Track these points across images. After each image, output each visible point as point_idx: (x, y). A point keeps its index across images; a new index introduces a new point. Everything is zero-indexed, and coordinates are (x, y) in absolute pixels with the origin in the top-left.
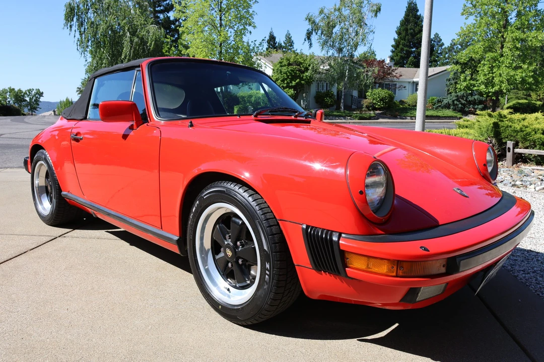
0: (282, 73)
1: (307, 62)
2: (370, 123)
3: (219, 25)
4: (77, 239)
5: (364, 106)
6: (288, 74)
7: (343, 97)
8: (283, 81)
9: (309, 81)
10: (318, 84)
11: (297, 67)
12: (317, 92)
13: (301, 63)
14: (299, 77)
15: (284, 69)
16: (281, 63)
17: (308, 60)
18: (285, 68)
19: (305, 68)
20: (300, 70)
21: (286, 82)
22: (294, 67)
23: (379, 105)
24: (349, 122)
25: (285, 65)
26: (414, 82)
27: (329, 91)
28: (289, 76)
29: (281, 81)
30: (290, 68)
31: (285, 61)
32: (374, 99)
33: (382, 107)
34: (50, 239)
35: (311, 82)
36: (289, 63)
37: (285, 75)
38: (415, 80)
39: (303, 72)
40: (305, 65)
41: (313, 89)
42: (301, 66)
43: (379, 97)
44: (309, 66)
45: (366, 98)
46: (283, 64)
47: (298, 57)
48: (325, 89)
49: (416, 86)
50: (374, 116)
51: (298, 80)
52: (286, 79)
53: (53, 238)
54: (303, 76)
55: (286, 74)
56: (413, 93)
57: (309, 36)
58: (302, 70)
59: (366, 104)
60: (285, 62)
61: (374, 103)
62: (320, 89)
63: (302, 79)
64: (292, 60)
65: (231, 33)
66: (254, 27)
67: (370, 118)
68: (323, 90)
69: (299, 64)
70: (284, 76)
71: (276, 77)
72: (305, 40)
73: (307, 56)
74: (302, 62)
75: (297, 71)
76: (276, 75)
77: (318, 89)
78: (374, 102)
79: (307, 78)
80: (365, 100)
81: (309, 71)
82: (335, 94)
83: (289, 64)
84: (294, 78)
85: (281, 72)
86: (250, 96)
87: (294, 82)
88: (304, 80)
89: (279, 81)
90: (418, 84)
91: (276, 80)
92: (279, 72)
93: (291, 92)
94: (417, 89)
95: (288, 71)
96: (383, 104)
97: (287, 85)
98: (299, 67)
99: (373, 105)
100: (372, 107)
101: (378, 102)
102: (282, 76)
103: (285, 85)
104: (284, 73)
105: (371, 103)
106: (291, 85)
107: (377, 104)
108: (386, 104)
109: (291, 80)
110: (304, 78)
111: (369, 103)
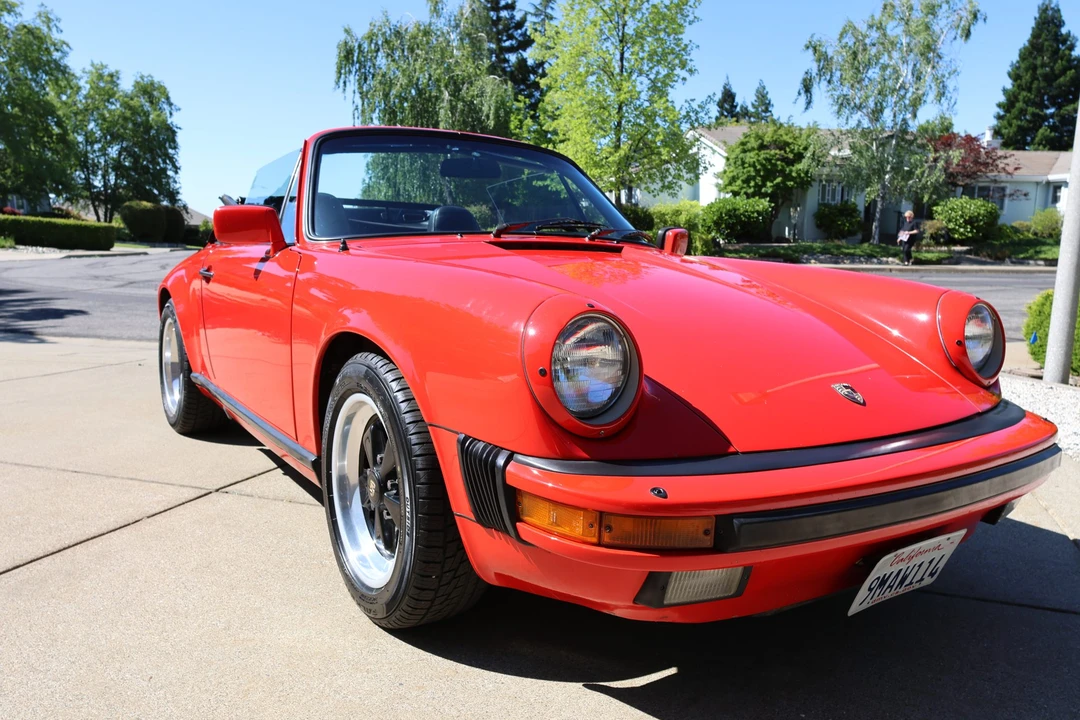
0: (746, 165)
1: (802, 142)
2: (937, 271)
3: (617, 70)
4: (249, 499)
5: (927, 235)
6: (759, 167)
7: (878, 215)
8: (747, 181)
9: (805, 182)
10: (824, 186)
11: (777, 151)
12: (819, 204)
13: (787, 144)
14: (782, 172)
15: (751, 157)
16: (743, 144)
17: (804, 137)
18: (752, 154)
19: (795, 155)
20: (784, 160)
21: (752, 184)
22: (773, 152)
23: (961, 234)
24: (891, 270)
25: (753, 149)
26: (1048, 183)
27: (846, 202)
28: (759, 171)
29: (744, 182)
30: (763, 154)
31: (752, 140)
32: (950, 221)
33: (968, 238)
34: (196, 496)
35: (809, 183)
36: (762, 144)
37: (752, 169)
38: (1052, 177)
39: (791, 163)
40: (797, 147)
41: (812, 198)
42: (788, 150)
43: (962, 216)
44: (806, 149)
45: (932, 218)
46: (749, 146)
47: (781, 132)
48: (838, 198)
49: (1055, 192)
50: (948, 258)
51: (779, 180)
52: (754, 178)
53: (203, 492)
54: (791, 171)
55: (754, 166)
56: (1045, 206)
57: (807, 87)
58: (787, 158)
59: (930, 231)
60: (753, 143)
61: (950, 230)
62: (828, 198)
63: (787, 177)
64: (767, 139)
65: (642, 84)
66: (691, 71)
67: (939, 262)
68: (833, 198)
69: (782, 146)
70: (749, 172)
71: (731, 174)
72: (799, 94)
73: (801, 129)
74: (790, 141)
75: (778, 160)
76: (732, 169)
77: (823, 198)
78: (951, 226)
79: (799, 175)
80: (930, 223)
81: (804, 161)
82: (861, 208)
83: (762, 147)
84: (771, 174)
85: (743, 163)
86: (677, 211)
87: (769, 184)
88: (793, 179)
89: (739, 182)
90: (1060, 187)
91: (733, 179)
92: (739, 162)
93: (764, 204)
94: (1056, 199)
95: (758, 160)
96: (971, 231)
97: (755, 191)
98: (783, 152)
99: (947, 233)
100: (945, 238)
101: (960, 227)
102: (745, 170)
103: (752, 190)
104: (750, 166)
105: (943, 229)
106: (763, 190)
107: (957, 231)
108: (978, 232)
109: (765, 179)
110: (794, 174)
111: (938, 229)
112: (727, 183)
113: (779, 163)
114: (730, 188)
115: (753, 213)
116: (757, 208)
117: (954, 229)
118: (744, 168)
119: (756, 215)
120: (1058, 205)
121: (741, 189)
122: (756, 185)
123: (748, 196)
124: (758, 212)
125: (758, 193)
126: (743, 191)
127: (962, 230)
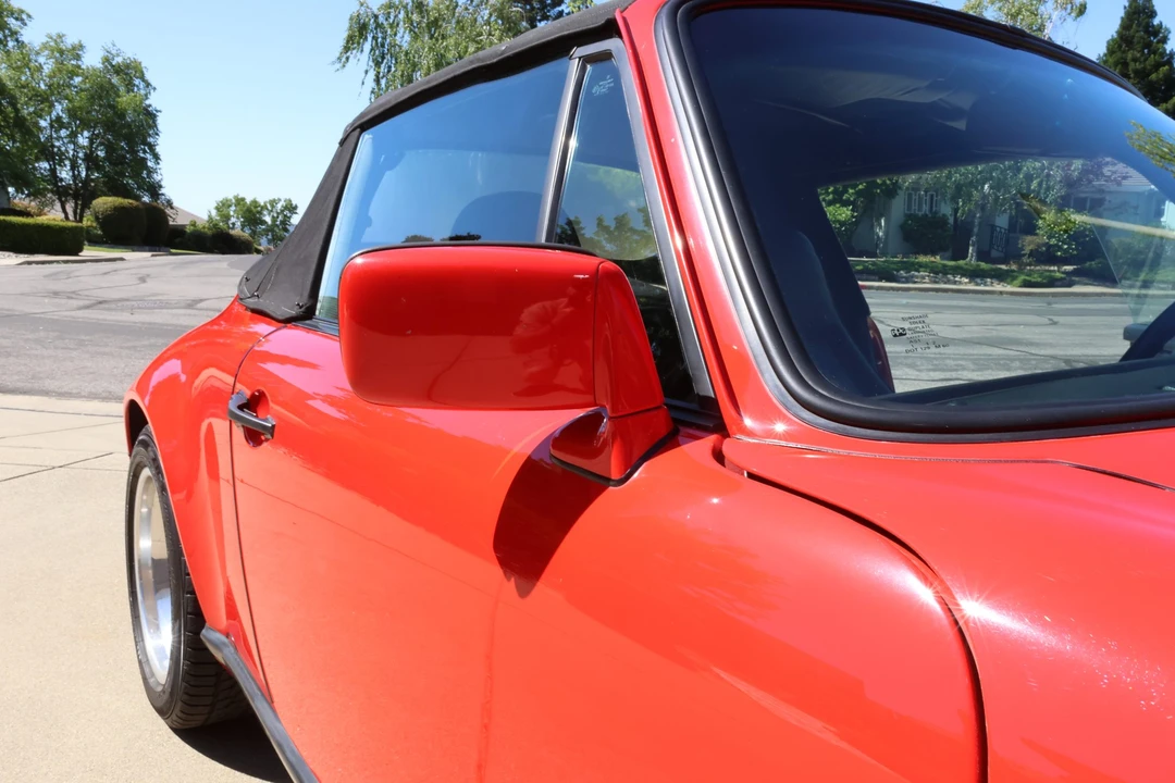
5: (1027, 251)
7: (976, 230)
9: (889, 190)
10: (910, 195)
12: (906, 215)
21: (832, 189)
23: (1065, 251)
27: (936, 213)
32: (1052, 236)
33: (1072, 256)
35: (894, 190)
41: (898, 208)
43: (1066, 231)
45: (1036, 234)
48: (925, 208)
50: (1061, 279)
51: (862, 187)
59: (1031, 248)
61: (1051, 246)
62: (915, 207)
63: (872, 183)
67: (1052, 283)
68: (920, 209)
77: (909, 208)
78: (1053, 241)
79: (884, 181)
80: (1029, 238)
82: (951, 220)
87: (851, 191)
88: (878, 186)
93: (846, 213)
96: (1076, 249)
97: (834, 198)
99: (1049, 250)
100: (1047, 256)
101: (1064, 243)
105: (1044, 245)
106: (844, 197)
107: (1060, 248)
108: (1083, 249)
109: (847, 184)
110: (879, 181)
111: (1039, 246)
115: (834, 222)
116: (839, 217)
117: (1056, 245)
119: (838, 225)
122: (836, 192)
123: (828, 205)
124: (839, 221)
125: (838, 200)
127: (1066, 247)
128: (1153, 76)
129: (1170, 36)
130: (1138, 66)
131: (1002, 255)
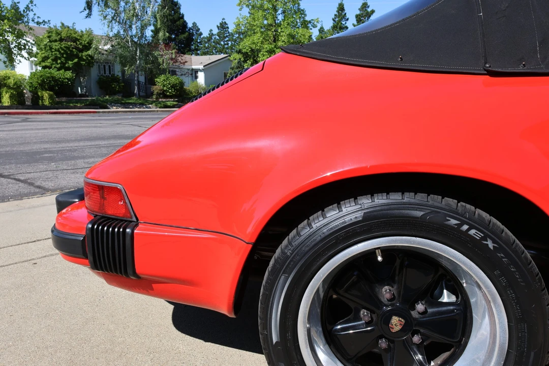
0: (53, 50)
1: (86, 39)
5: (155, 93)
6: (62, 52)
8: (55, 60)
9: (91, 61)
11: (72, 43)
12: (98, 76)
13: (78, 40)
14: (77, 56)
15: (56, 46)
16: (49, 37)
17: (85, 36)
18: (57, 44)
19: (83, 46)
20: (76, 48)
21: (59, 61)
22: (69, 43)
23: (170, 93)
25: (56, 41)
26: (192, 69)
27: (113, 75)
28: (63, 54)
29: (53, 60)
30: (63, 44)
31: (54, 35)
32: (164, 86)
33: (173, 95)
35: (93, 62)
36: (61, 37)
37: (58, 53)
38: (194, 67)
39: (81, 51)
40: (83, 42)
41: (94, 72)
42: (78, 43)
43: (169, 84)
44: (88, 43)
45: (156, 85)
46: (53, 38)
47: (70, 32)
48: (107, 72)
49: (196, 74)
50: (177, 105)
51: (76, 60)
52: (60, 58)
54: (82, 56)
55: (58, 50)
56: (193, 81)
57: (89, 6)
58: (78, 48)
59: (157, 91)
60: (55, 37)
61: (164, 91)
62: (102, 72)
63: (81, 59)
64: (64, 35)
68: (105, 73)
69: (75, 40)
70: (55, 54)
71: (43, 55)
72: (85, 9)
73: (82, 31)
74: (79, 38)
75: (73, 48)
76: (43, 52)
77: (100, 73)
78: (165, 88)
79: (87, 58)
80: (155, 87)
81: (92, 49)
83: (61, 40)
84: (70, 57)
85: (51, 48)
86: (6, 77)
87: (70, 62)
88: (84, 60)
89: (49, 60)
90: (198, 72)
91: (45, 59)
92: (48, 48)
93: (69, 74)
94: (196, 77)
95: (61, 48)
96: (174, 92)
97: (61, 66)
98: (75, 44)
99: (163, 92)
100: (163, 94)
101: (169, 89)
102: (53, 53)
103: (59, 65)
104: (56, 50)
105: (161, 90)
106: (67, 65)
107: (168, 91)
108: (177, 92)
109: (67, 59)
110: (84, 58)
111: (159, 90)
112: (40, 60)
113: (74, 50)
114: (43, 64)
115: (64, 79)
116: (66, 76)
117: (166, 90)
118: (52, 52)
119: (66, 80)
120: (198, 80)
121: (52, 64)
122: (62, 63)
123: (59, 69)
124: (67, 78)
125: (63, 67)
126: (53, 66)
127: (170, 91)
128: (178, 23)
129: (181, 7)
130: (171, 18)
131: (144, 94)
